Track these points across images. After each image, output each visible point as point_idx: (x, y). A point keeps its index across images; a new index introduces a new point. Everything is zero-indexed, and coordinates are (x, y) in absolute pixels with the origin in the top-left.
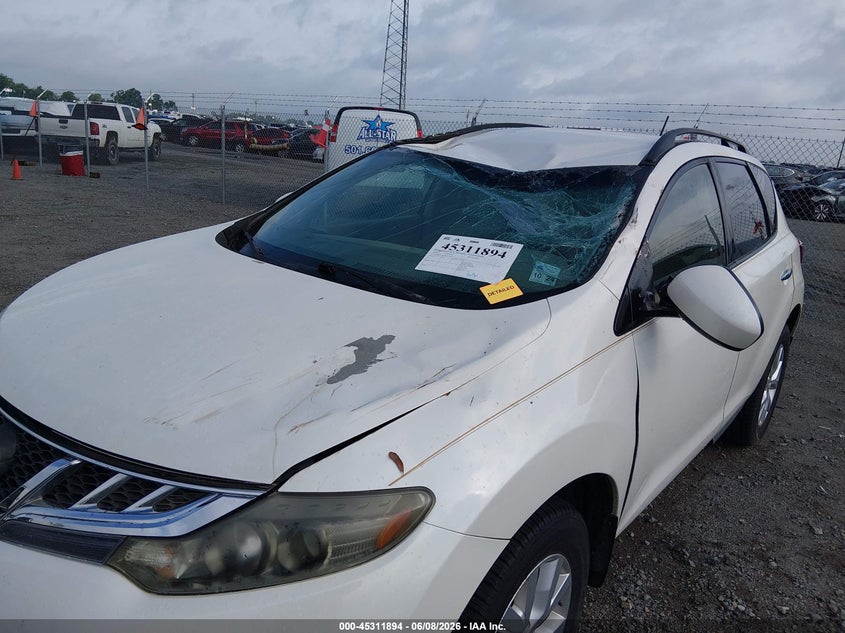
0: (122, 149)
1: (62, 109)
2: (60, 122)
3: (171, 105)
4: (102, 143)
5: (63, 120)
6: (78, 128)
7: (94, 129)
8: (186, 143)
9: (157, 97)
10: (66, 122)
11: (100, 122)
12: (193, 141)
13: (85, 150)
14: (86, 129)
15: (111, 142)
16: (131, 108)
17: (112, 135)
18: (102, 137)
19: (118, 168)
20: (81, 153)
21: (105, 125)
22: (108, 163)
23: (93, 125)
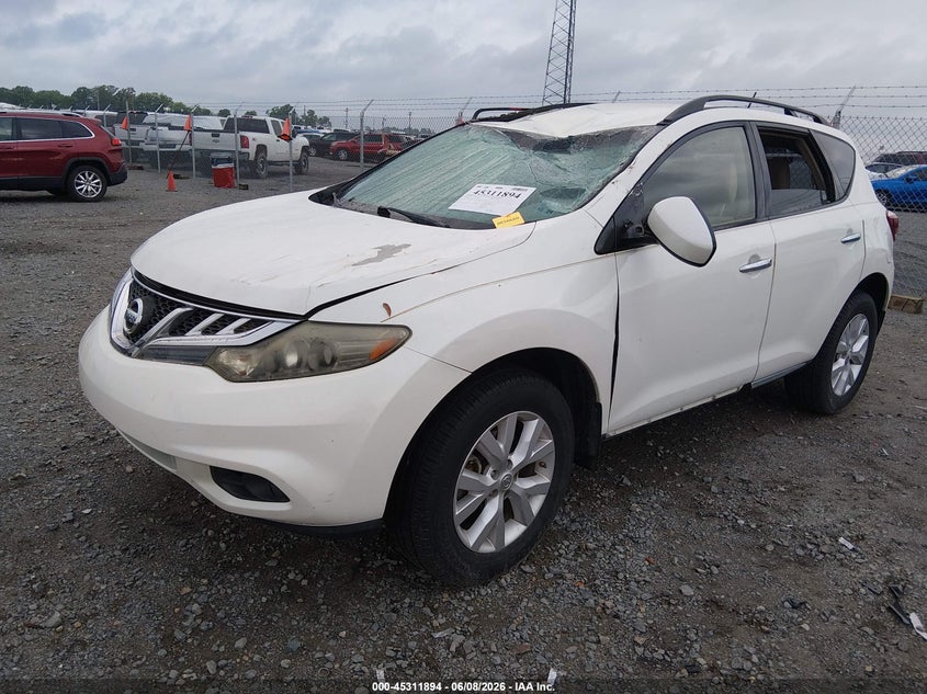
0: (271, 163)
1: (215, 123)
2: (213, 135)
3: (325, 121)
4: (252, 157)
5: (215, 134)
6: (229, 141)
7: (245, 142)
8: (336, 157)
9: (311, 112)
10: (218, 136)
11: (250, 135)
12: (343, 155)
13: (235, 162)
14: (236, 142)
15: (261, 155)
16: (280, 121)
17: (262, 148)
18: (252, 150)
19: (266, 181)
20: (231, 165)
21: (255, 138)
22: (258, 177)
23: (242, 137)
